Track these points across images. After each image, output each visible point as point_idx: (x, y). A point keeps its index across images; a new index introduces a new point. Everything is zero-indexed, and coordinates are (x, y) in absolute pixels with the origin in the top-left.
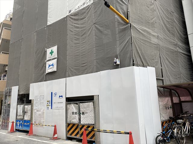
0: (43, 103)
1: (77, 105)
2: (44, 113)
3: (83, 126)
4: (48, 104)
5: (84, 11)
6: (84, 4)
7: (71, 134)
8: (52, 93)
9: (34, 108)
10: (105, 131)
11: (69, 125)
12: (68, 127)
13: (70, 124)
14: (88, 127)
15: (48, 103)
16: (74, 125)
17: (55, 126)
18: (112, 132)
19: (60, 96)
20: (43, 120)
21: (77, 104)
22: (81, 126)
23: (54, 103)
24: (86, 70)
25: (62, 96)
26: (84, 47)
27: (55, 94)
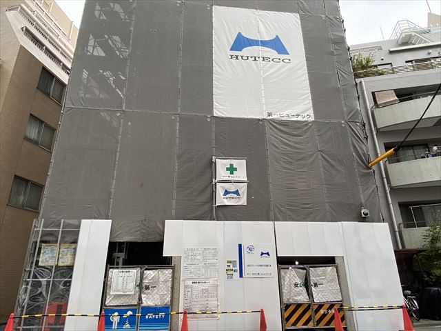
0: (214, 264)
1: (305, 271)
2: (219, 288)
3: (321, 306)
4: (231, 267)
5: (299, 125)
6: (298, 115)
7: (295, 324)
8: (240, 246)
9: (183, 275)
10: (361, 309)
11: (288, 306)
12: (286, 310)
13: (291, 305)
14: (331, 306)
15: (229, 266)
16: (299, 306)
17: (262, 312)
18: (371, 309)
19: (262, 254)
20: (216, 302)
21: (304, 269)
22: (315, 307)
23: (249, 266)
24: (312, 215)
25: (268, 254)
26: (303, 178)
27: (251, 249)
